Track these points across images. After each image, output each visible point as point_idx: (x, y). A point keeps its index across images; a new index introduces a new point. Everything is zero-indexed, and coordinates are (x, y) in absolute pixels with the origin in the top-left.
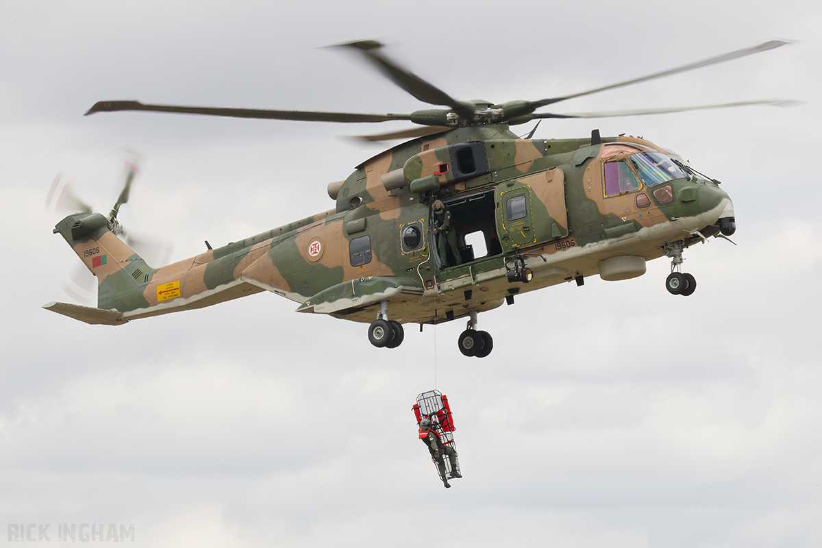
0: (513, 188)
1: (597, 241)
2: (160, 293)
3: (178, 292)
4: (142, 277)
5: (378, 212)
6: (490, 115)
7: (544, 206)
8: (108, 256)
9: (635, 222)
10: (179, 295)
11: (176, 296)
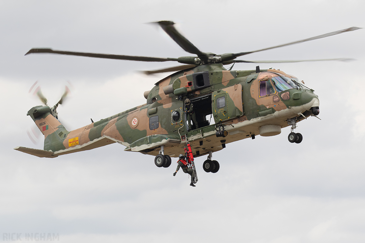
0: (220, 93)
1: (256, 118)
2: (70, 143)
3: (78, 142)
4: (63, 135)
5: (162, 104)
6: (215, 59)
7: (233, 102)
8: (49, 126)
9: (273, 109)
10: (78, 144)
11: (77, 144)
